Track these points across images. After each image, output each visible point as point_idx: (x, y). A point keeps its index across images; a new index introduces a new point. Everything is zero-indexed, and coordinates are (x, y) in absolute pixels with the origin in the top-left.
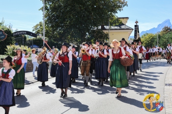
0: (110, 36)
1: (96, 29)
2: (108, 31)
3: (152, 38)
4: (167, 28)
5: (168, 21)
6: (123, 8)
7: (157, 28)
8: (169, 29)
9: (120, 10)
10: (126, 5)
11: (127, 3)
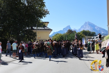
0: (37, 34)
1: (28, 28)
2: (36, 31)
3: (61, 37)
4: (70, 30)
5: (69, 26)
6: (46, 15)
7: (63, 31)
8: (71, 31)
9: (44, 17)
10: (48, 13)
11: (49, 12)
